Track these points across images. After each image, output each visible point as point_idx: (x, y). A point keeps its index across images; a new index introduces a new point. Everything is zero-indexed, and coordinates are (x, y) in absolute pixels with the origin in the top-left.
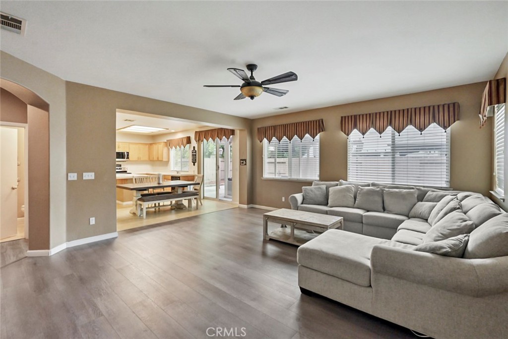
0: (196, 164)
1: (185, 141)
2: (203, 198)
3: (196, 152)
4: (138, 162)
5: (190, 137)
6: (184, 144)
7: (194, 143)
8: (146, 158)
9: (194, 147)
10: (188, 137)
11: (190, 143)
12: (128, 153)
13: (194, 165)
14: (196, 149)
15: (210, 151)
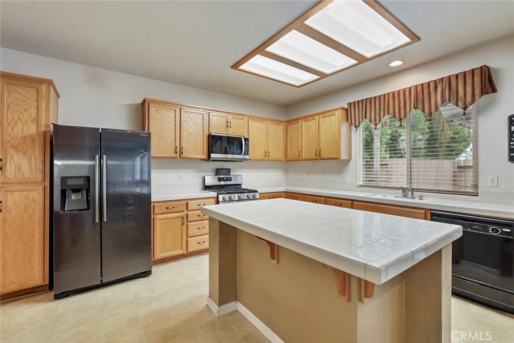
8: (280, 154)
12: (247, 139)
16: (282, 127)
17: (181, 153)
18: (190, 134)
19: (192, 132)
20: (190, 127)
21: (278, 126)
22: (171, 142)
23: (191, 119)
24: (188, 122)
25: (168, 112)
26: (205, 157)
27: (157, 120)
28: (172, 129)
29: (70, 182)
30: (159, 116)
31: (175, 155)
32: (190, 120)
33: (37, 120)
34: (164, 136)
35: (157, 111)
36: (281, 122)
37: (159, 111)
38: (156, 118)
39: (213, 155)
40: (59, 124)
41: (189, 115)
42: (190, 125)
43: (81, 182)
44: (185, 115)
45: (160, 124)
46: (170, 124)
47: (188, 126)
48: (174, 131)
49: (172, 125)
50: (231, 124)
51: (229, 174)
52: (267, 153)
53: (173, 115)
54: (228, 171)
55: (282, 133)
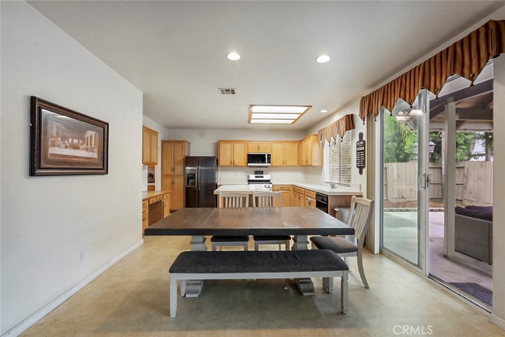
0: (365, 170)
1: (343, 126)
2: (381, 252)
3: (364, 145)
4: (284, 167)
5: (352, 115)
6: (342, 131)
7: (361, 126)
8: (295, 163)
9: (361, 135)
10: (348, 116)
11: (354, 128)
12: (270, 155)
13: (361, 172)
14: (365, 138)
15: (406, 151)
16: (296, 145)
17: (234, 164)
19: (239, 153)
21: (293, 145)
22: (229, 159)
23: (239, 146)
24: (237, 148)
26: (245, 165)
27: (223, 149)
28: (230, 152)
29: (190, 176)
30: (224, 147)
31: (231, 165)
33: (182, 155)
34: (226, 156)
36: (296, 142)
37: (224, 145)
39: (249, 164)
40: (191, 156)
43: (192, 176)
44: (236, 146)
45: (224, 151)
47: (237, 151)
49: (230, 150)
50: (261, 147)
51: (263, 174)
52: (285, 161)
53: (230, 146)
54: (262, 173)
55: (296, 149)
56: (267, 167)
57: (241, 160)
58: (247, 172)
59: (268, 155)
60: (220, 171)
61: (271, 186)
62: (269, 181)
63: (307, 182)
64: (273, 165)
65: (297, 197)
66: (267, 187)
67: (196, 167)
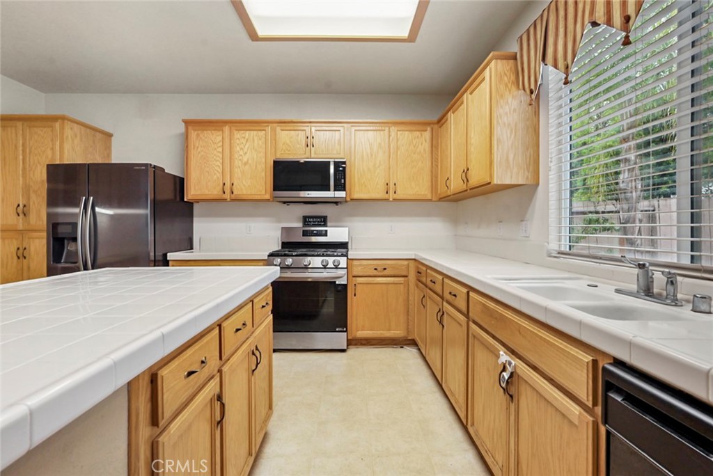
4: (389, 204)
8: (423, 189)
12: (342, 164)
17: (232, 193)
18: (246, 164)
19: (248, 161)
20: (246, 153)
21: (416, 133)
22: (218, 178)
23: (247, 140)
24: (242, 146)
25: (213, 134)
26: (269, 197)
27: (198, 148)
28: (218, 159)
30: (201, 143)
31: (222, 196)
32: (244, 142)
34: (208, 169)
35: (198, 135)
36: (428, 124)
37: (201, 136)
38: (197, 145)
39: (280, 195)
41: (243, 135)
42: (245, 150)
44: (238, 136)
45: (202, 153)
46: (215, 152)
47: (241, 153)
48: (221, 161)
49: (219, 152)
50: (315, 142)
51: (325, 225)
52: (391, 185)
53: (219, 138)
54: (323, 220)
55: (427, 146)
56: (336, 202)
57: (257, 181)
58: (279, 221)
59: (337, 164)
60: (200, 216)
61: (343, 262)
62: (344, 245)
63: (461, 249)
64: (356, 196)
65: (432, 309)
66: (331, 265)
67: (77, 205)
